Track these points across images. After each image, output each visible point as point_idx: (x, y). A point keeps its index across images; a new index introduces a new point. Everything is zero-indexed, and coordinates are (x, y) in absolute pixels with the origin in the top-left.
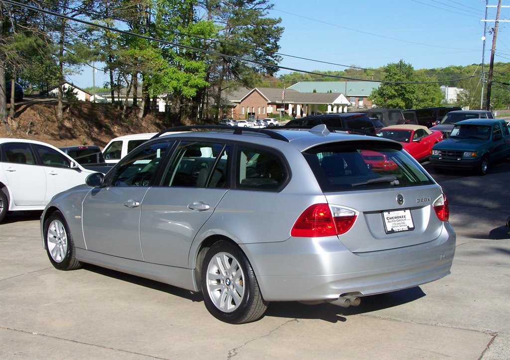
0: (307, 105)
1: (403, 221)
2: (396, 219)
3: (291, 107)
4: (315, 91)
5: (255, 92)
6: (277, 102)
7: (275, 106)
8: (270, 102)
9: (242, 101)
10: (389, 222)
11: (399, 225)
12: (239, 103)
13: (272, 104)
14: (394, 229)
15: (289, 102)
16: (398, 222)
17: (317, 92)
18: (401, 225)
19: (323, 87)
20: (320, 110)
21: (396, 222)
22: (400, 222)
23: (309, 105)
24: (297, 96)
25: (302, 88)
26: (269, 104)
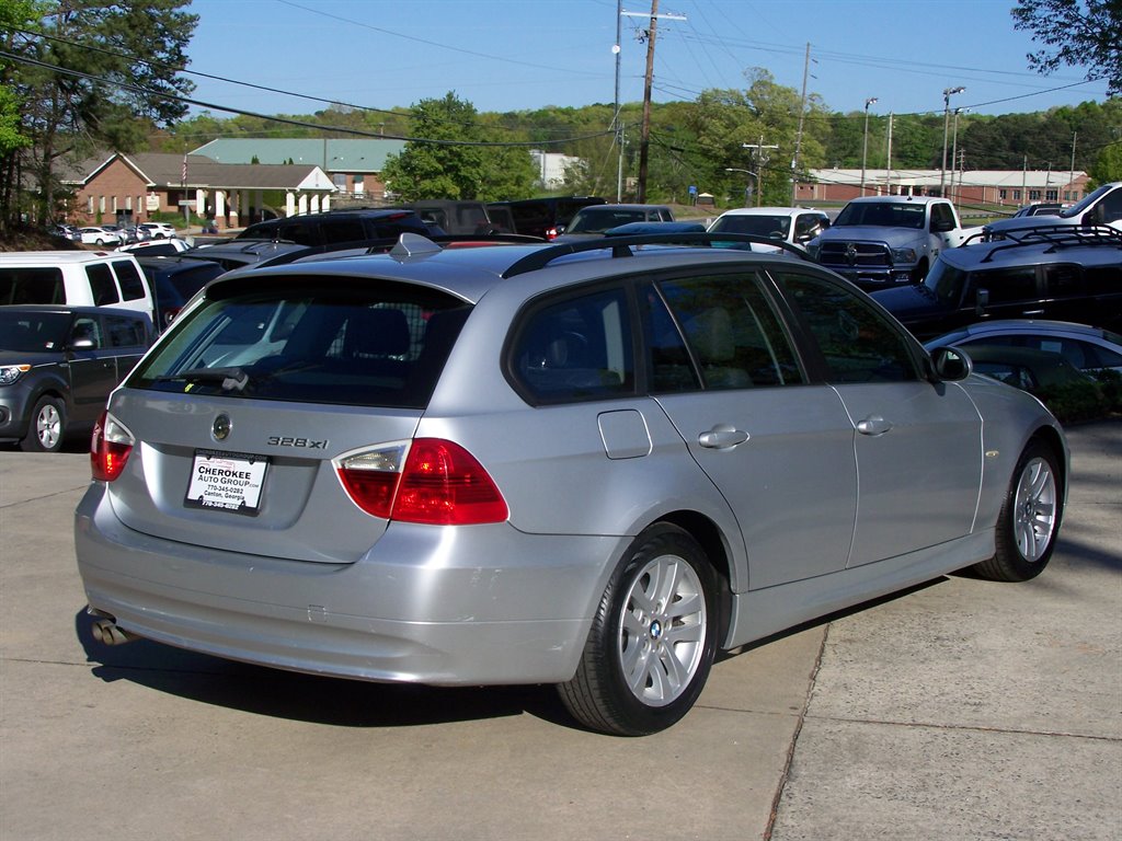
0: (239, 191)
1: (238, 487)
2: (220, 477)
3: (201, 195)
4: (255, 161)
5: (118, 161)
6: (169, 184)
7: (165, 195)
8: (152, 184)
9: (87, 182)
10: (201, 478)
11: (224, 493)
12: (82, 187)
13: (157, 189)
14: (206, 498)
15: (197, 186)
16: (225, 485)
17: (261, 162)
18: (230, 493)
19: (272, 152)
20: (265, 202)
21: (219, 484)
22: (230, 486)
23: (244, 192)
24: (216, 174)
25: (221, 151)
26: (150, 189)
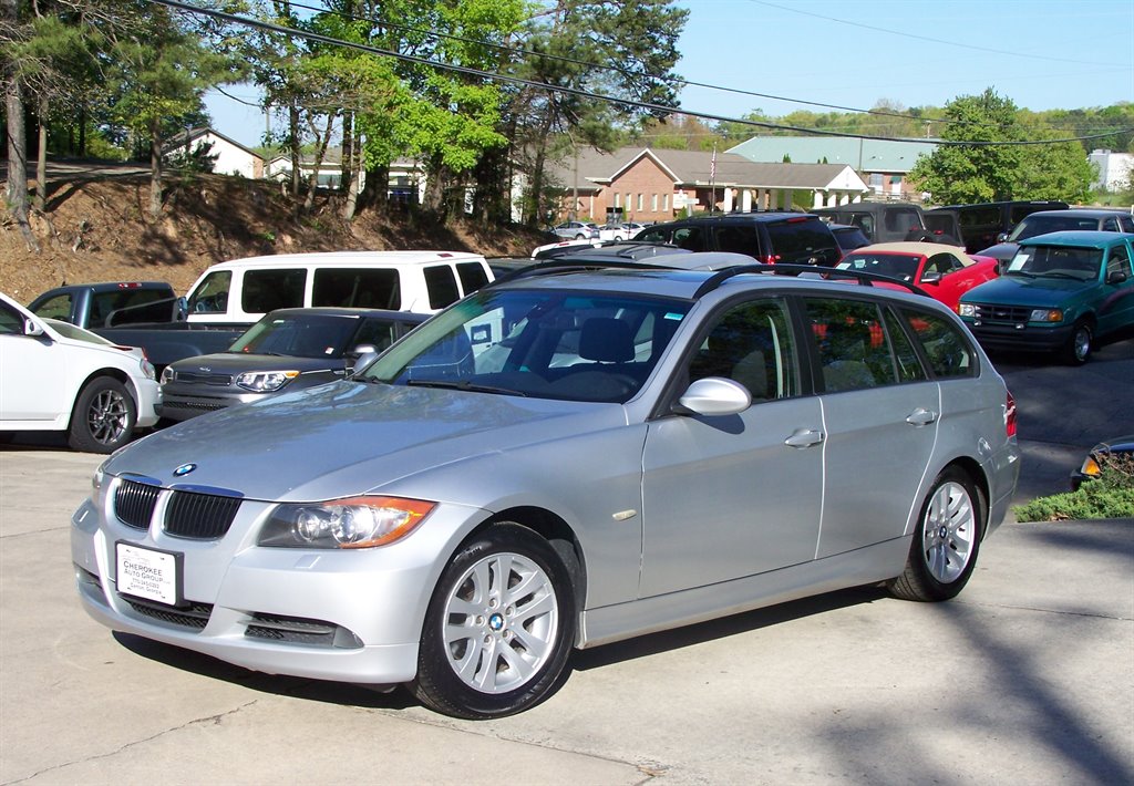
0: (768, 191)
3: (729, 195)
4: (786, 160)
5: (646, 159)
6: (698, 183)
7: (694, 193)
8: (680, 182)
9: (614, 180)
12: (608, 184)
13: (686, 187)
15: (725, 184)
17: (792, 161)
19: (805, 151)
20: (796, 203)
23: (772, 192)
24: (745, 168)
25: (761, 151)
26: (678, 187)
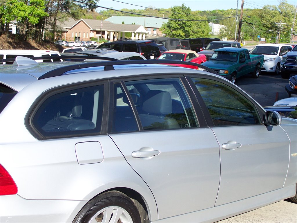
0: (118, 32)
3: (106, 33)
4: (123, 23)
5: (82, 23)
6: (97, 29)
7: (95, 32)
8: (92, 29)
9: (72, 28)
12: (70, 29)
13: (93, 31)
15: (105, 30)
17: (125, 23)
19: (129, 20)
20: (126, 36)
23: (119, 33)
24: (111, 25)
25: (115, 20)
26: (91, 31)
